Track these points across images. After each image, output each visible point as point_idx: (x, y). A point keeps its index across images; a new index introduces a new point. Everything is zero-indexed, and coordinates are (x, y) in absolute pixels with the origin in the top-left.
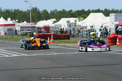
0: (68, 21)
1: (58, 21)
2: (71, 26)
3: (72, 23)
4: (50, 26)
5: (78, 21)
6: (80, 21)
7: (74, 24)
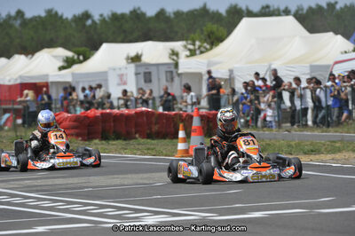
0: (133, 54)
1: (86, 59)
2: (154, 78)
3: (158, 65)
4: (51, 79)
5: (183, 53)
6: (193, 53)
7: (163, 69)
